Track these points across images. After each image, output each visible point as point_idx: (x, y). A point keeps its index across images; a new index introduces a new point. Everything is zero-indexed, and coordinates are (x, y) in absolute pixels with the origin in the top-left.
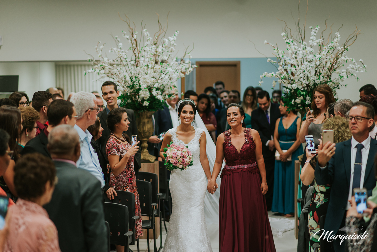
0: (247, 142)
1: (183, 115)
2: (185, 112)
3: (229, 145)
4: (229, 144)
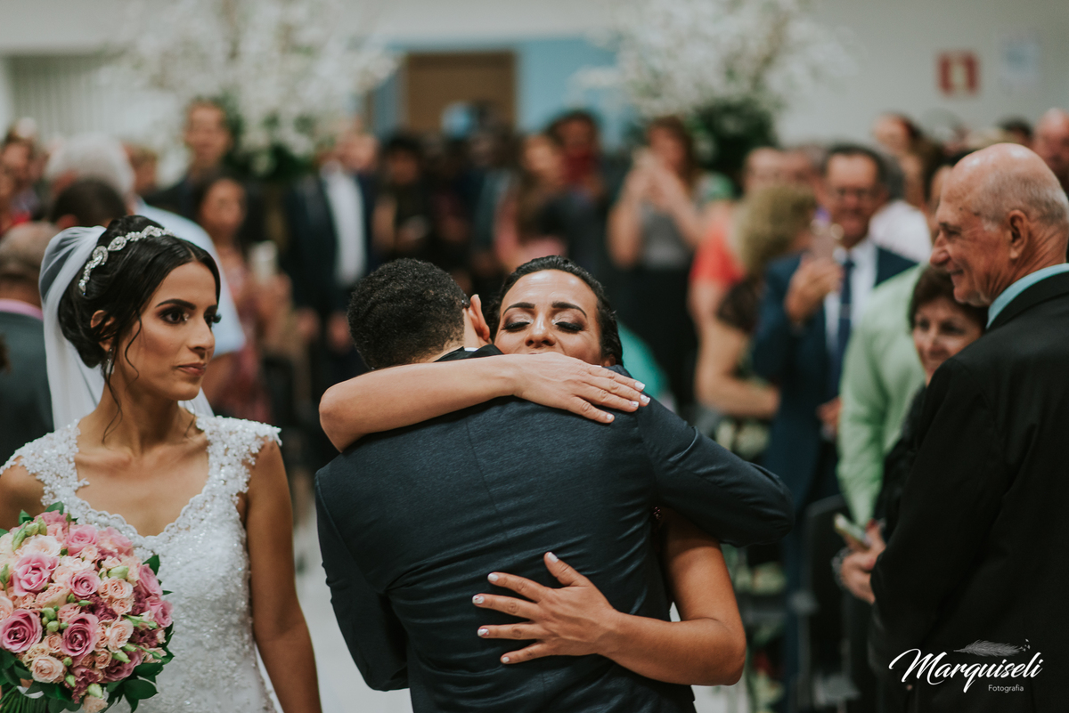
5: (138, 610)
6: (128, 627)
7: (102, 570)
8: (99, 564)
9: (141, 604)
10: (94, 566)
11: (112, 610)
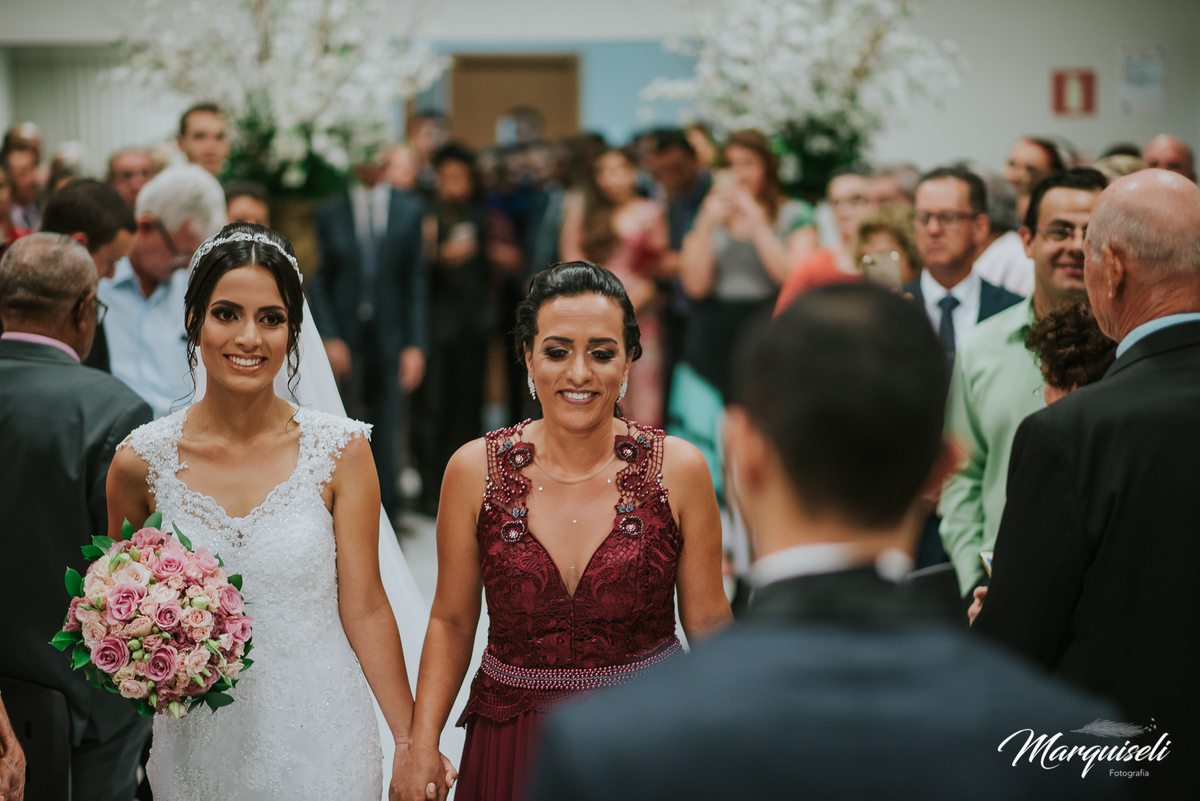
0: (631, 527)
1: (212, 327)
2: (229, 312)
3: (513, 534)
4: (517, 527)
5: (218, 631)
6: (204, 653)
7: (186, 599)
8: (183, 594)
9: (221, 627)
10: (179, 593)
11: (192, 638)
